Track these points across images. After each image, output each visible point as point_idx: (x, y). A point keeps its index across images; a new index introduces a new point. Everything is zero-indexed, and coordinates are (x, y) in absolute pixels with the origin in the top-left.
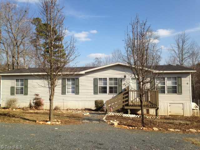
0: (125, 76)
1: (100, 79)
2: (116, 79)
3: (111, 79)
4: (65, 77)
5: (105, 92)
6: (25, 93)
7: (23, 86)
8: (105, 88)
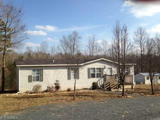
0: (105, 67)
1: (92, 68)
2: (100, 69)
3: (97, 68)
4: (70, 67)
5: (94, 77)
6: (40, 80)
7: (39, 75)
8: (95, 74)
